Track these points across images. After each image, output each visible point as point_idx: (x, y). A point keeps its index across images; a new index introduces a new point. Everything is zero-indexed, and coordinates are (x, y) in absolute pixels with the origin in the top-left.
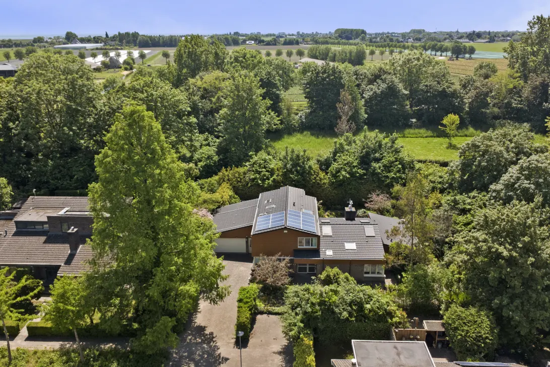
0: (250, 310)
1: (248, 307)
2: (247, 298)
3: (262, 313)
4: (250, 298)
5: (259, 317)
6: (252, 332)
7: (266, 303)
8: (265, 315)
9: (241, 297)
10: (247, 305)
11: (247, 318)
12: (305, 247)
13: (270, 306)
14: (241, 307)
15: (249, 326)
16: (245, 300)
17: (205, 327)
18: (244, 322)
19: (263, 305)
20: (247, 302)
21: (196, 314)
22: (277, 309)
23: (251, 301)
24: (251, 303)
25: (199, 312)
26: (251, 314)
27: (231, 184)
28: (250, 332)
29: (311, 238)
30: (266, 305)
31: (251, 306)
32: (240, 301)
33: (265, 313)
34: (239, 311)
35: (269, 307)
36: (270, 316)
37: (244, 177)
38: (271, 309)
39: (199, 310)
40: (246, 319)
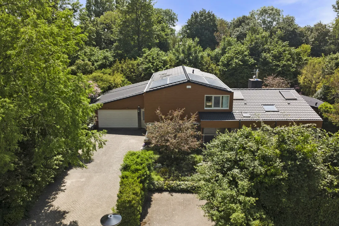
0: (141, 182)
1: (138, 178)
2: (137, 163)
3: (160, 190)
4: (141, 164)
5: (156, 196)
6: (144, 220)
7: (166, 177)
8: (166, 194)
9: (127, 162)
10: (137, 174)
11: (136, 194)
12: (213, 108)
13: (173, 180)
14: (127, 177)
15: (140, 208)
16: (133, 167)
17: (65, 212)
18: (130, 202)
19: (162, 179)
20: (137, 170)
21: (57, 194)
22: (184, 184)
23: (144, 168)
24: (143, 171)
25: (62, 190)
26: (143, 189)
27: (124, 75)
28: (141, 220)
29: (221, 96)
30: (166, 179)
31: (143, 175)
32: (126, 168)
33: (166, 190)
34: (122, 183)
35: (171, 182)
36: (174, 194)
37: (137, 68)
38: (174, 183)
39: (63, 188)
40: (133, 196)
